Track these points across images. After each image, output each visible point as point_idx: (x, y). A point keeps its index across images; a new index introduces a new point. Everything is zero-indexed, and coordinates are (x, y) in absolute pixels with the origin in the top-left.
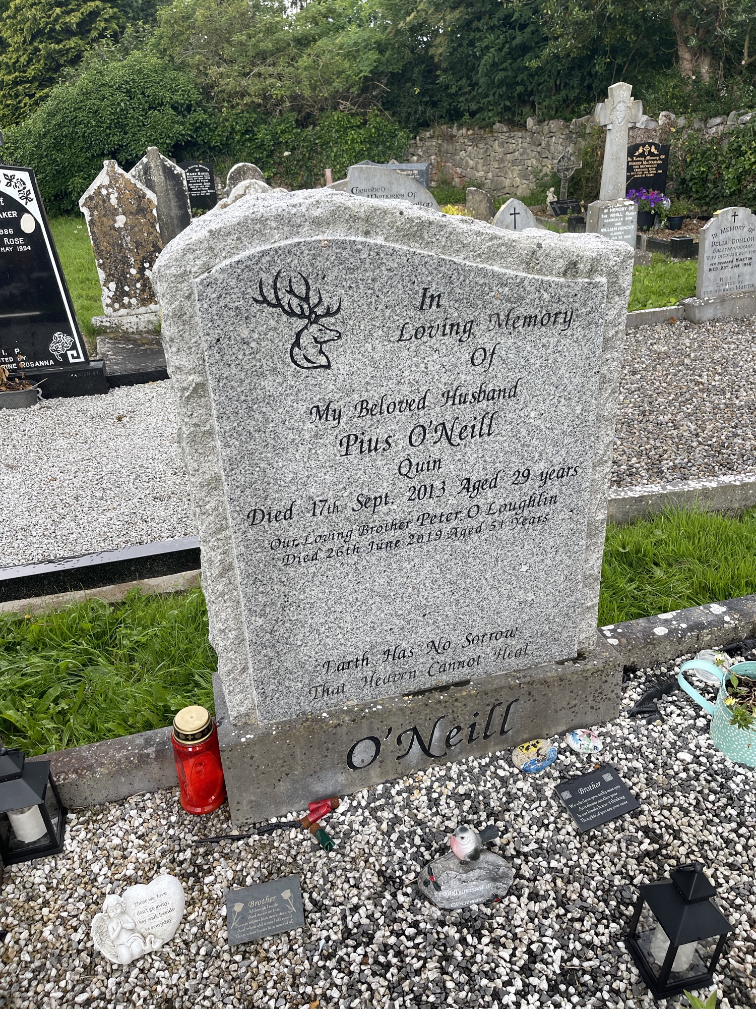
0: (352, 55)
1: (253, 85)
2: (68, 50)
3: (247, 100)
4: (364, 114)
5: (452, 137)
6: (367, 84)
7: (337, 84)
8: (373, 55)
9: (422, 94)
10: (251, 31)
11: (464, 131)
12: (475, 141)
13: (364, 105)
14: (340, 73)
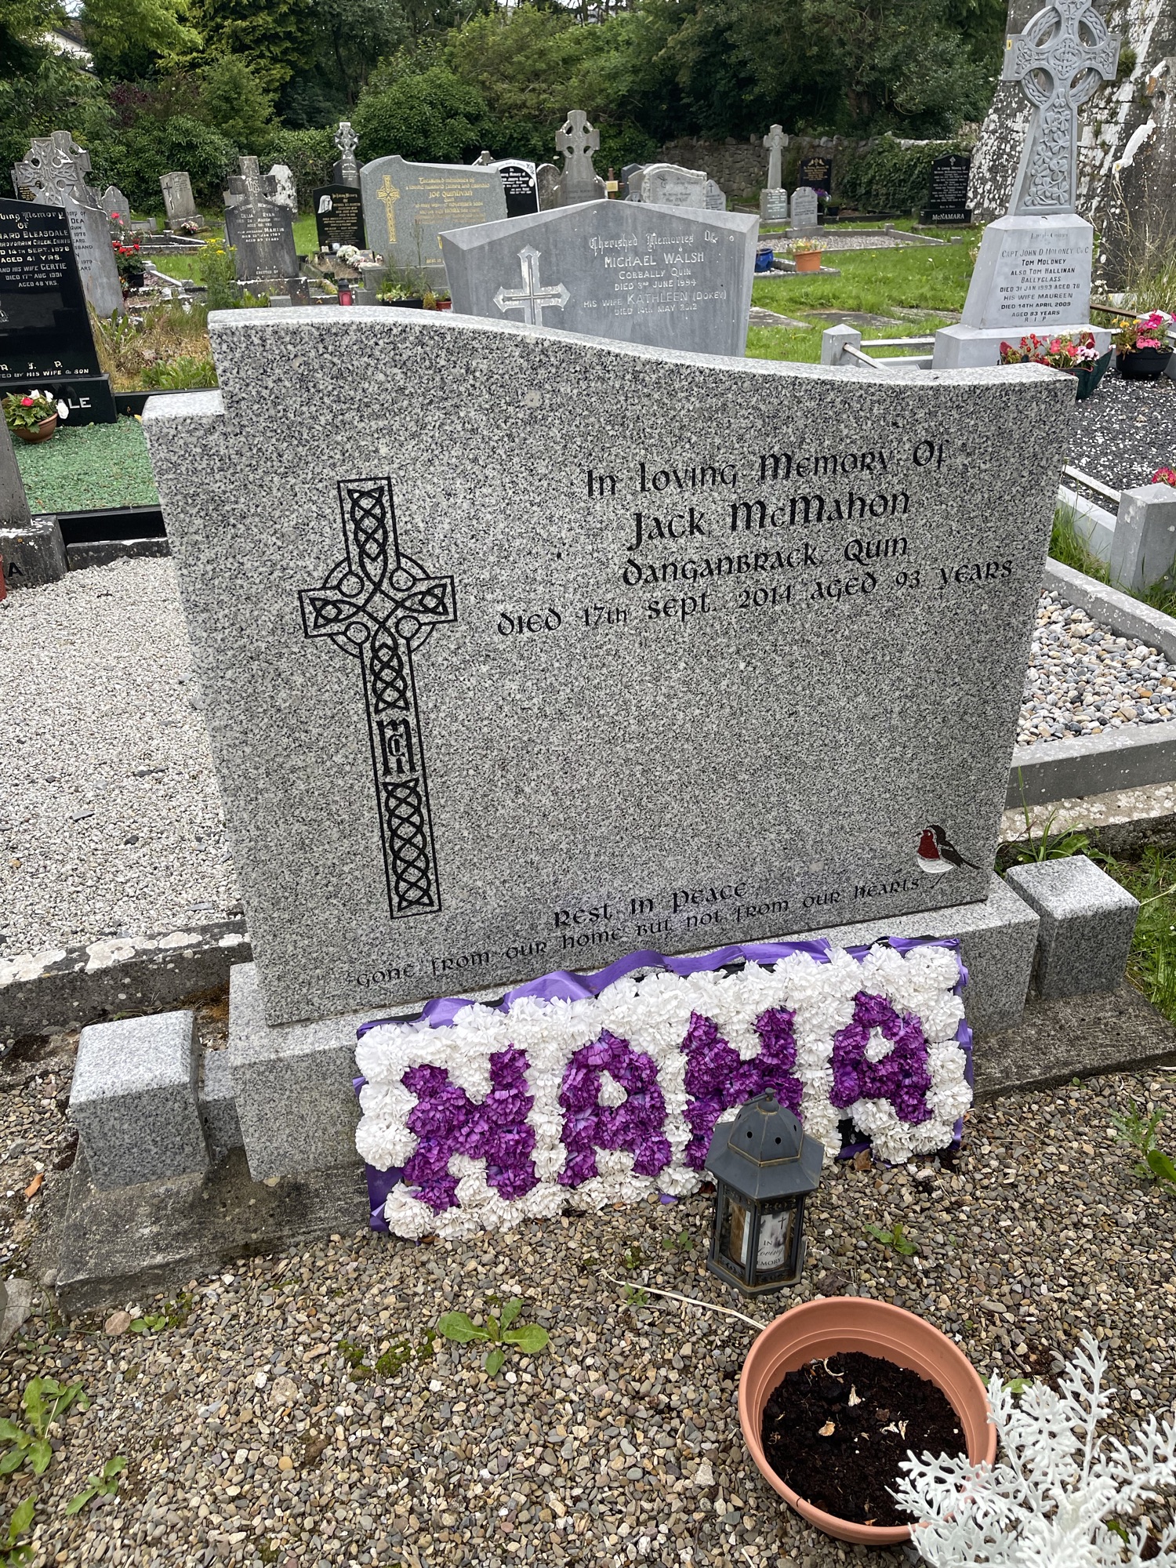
0: (613, 76)
1: (531, 99)
2: (254, 28)
3: (525, 111)
4: (620, 125)
5: (693, 147)
6: (623, 101)
7: (600, 101)
8: (629, 78)
9: (668, 109)
10: (528, 52)
11: (701, 142)
12: (711, 150)
13: (620, 118)
14: (602, 91)
